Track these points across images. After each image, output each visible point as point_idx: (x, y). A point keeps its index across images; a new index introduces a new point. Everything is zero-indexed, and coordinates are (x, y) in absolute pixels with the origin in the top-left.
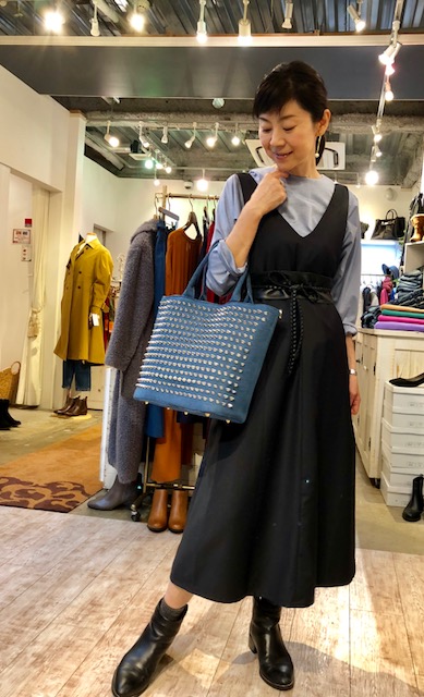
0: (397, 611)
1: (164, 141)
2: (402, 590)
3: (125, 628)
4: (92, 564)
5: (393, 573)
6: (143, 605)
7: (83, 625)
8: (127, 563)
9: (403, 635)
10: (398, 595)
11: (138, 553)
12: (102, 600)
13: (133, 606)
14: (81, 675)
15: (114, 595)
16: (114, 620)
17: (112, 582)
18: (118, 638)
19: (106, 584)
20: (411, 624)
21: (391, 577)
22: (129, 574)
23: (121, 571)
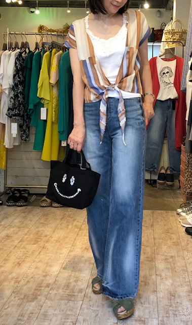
0: (151, 230)
2: (154, 224)
3: (24, 243)
4: (3, 223)
5: (151, 218)
6: (31, 236)
7: (6, 243)
8: (20, 222)
9: (152, 238)
10: (152, 225)
11: (25, 218)
12: (12, 235)
13: (27, 236)
14: (9, 257)
15: (17, 233)
16: (19, 241)
17: (15, 229)
18: (22, 246)
19: (12, 230)
20: (156, 235)
21: (150, 219)
22: (23, 226)
23: (18, 225)
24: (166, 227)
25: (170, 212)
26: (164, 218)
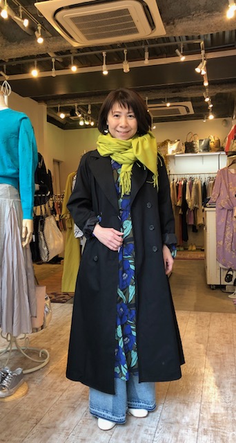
1: (89, 112)
5: (209, 319)
24: (222, 328)
25: (228, 314)
26: (221, 319)
